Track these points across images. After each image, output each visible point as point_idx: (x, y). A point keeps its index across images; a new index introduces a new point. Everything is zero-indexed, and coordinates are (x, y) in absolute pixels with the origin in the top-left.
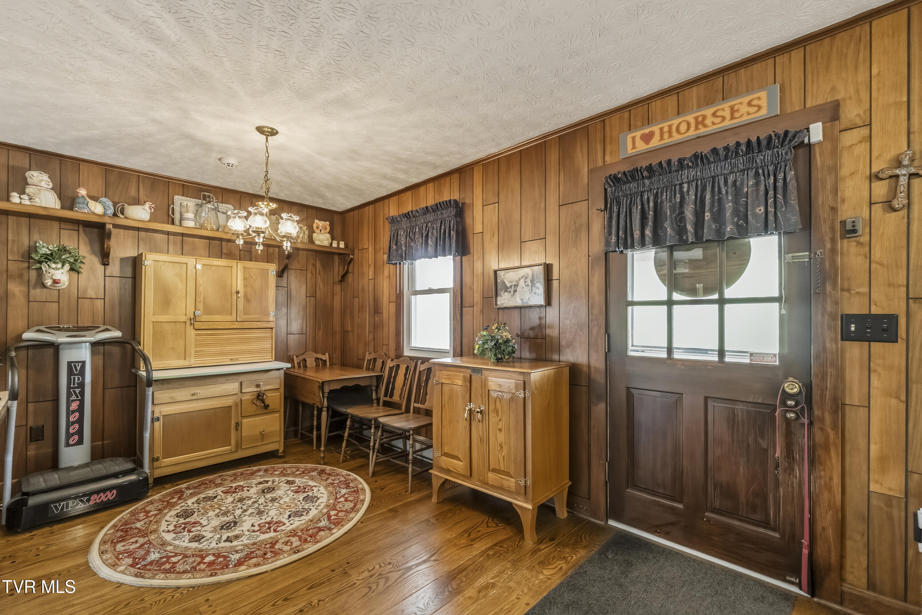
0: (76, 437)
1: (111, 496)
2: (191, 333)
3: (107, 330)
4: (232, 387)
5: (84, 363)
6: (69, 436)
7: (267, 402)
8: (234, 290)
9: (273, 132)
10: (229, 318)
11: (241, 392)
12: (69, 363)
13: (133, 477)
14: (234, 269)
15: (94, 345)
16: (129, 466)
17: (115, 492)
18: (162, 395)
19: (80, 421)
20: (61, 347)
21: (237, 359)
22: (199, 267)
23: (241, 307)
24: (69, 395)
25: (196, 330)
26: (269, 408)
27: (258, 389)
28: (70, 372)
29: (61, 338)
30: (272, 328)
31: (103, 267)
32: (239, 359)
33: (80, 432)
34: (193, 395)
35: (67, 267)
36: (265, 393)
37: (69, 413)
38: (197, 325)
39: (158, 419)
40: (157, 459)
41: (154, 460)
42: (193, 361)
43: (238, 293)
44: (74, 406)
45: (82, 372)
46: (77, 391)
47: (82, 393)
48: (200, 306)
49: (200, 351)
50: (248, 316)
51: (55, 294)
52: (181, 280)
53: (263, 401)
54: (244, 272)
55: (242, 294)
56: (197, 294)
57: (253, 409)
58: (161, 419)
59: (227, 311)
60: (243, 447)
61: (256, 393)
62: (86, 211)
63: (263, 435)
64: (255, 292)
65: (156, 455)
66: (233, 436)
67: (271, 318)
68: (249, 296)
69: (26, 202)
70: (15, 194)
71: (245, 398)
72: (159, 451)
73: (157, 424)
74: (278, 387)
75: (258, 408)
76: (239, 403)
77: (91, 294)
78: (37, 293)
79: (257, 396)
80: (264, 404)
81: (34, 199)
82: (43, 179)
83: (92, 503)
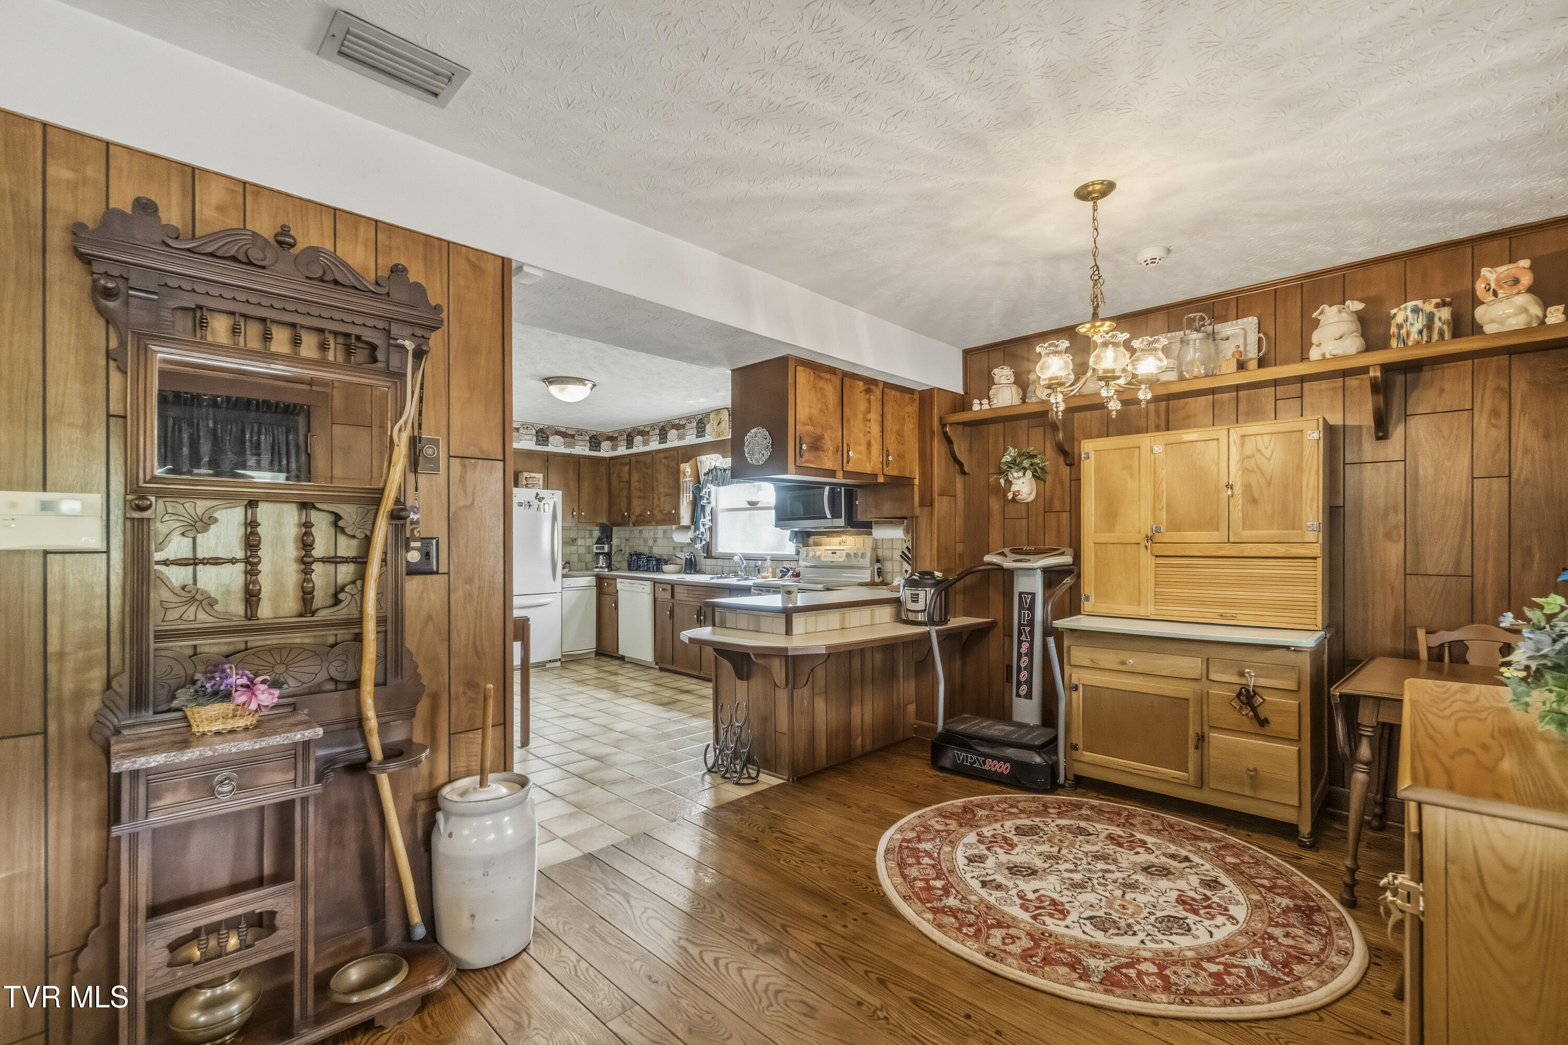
0: (1026, 687)
2: (1147, 560)
3: (1060, 553)
4: (1191, 665)
5: (1033, 595)
6: (1019, 685)
7: (1263, 713)
8: (1224, 481)
9: (1108, 187)
10: (1215, 536)
11: (1208, 678)
12: (1021, 595)
13: (1038, 759)
14: (1224, 441)
15: (1046, 571)
17: (1008, 765)
18: (1081, 653)
19: (1030, 667)
20: (1015, 573)
21: (1233, 617)
22: (1158, 449)
23: (1237, 514)
24: (1020, 634)
25: (1157, 556)
26: (1268, 726)
27: (1244, 681)
28: (1022, 607)
29: (1013, 563)
30: (1315, 558)
31: (1068, 468)
32: (1239, 617)
33: (1029, 682)
34: (1123, 663)
35: (1029, 474)
36: (1258, 690)
37: (1020, 656)
38: (1160, 549)
39: (1076, 687)
40: (1076, 748)
41: (1071, 748)
42: (1150, 609)
43: (1229, 486)
44: (1025, 647)
45: (1032, 608)
46: (1027, 629)
47: (1032, 633)
48: (1163, 515)
49: (1163, 594)
50: (1254, 532)
51: (1024, 508)
52: (1132, 476)
53: (1254, 709)
54: (1243, 444)
55: (1238, 489)
56: (1156, 496)
57: (1232, 717)
58: (1081, 689)
59: (1211, 524)
60: (1212, 786)
61: (1238, 688)
62: (1034, 400)
63: (1254, 778)
64: (1269, 483)
65: (1074, 741)
66: (1193, 755)
67: (1311, 536)
68: (1256, 495)
69: (986, 407)
70: (976, 401)
71: (1215, 691)
72: (1078, 738)
73: (1074, 694)
74: (1294, 687)
75: (1244, 718)
76: (1203, 699)
77: (1057, 505)
78: (1010, 508)
79: (1239, 695)
80: (1256, 716)
81: (995, 401)
82: (1003, 374)
83: (986, 767)
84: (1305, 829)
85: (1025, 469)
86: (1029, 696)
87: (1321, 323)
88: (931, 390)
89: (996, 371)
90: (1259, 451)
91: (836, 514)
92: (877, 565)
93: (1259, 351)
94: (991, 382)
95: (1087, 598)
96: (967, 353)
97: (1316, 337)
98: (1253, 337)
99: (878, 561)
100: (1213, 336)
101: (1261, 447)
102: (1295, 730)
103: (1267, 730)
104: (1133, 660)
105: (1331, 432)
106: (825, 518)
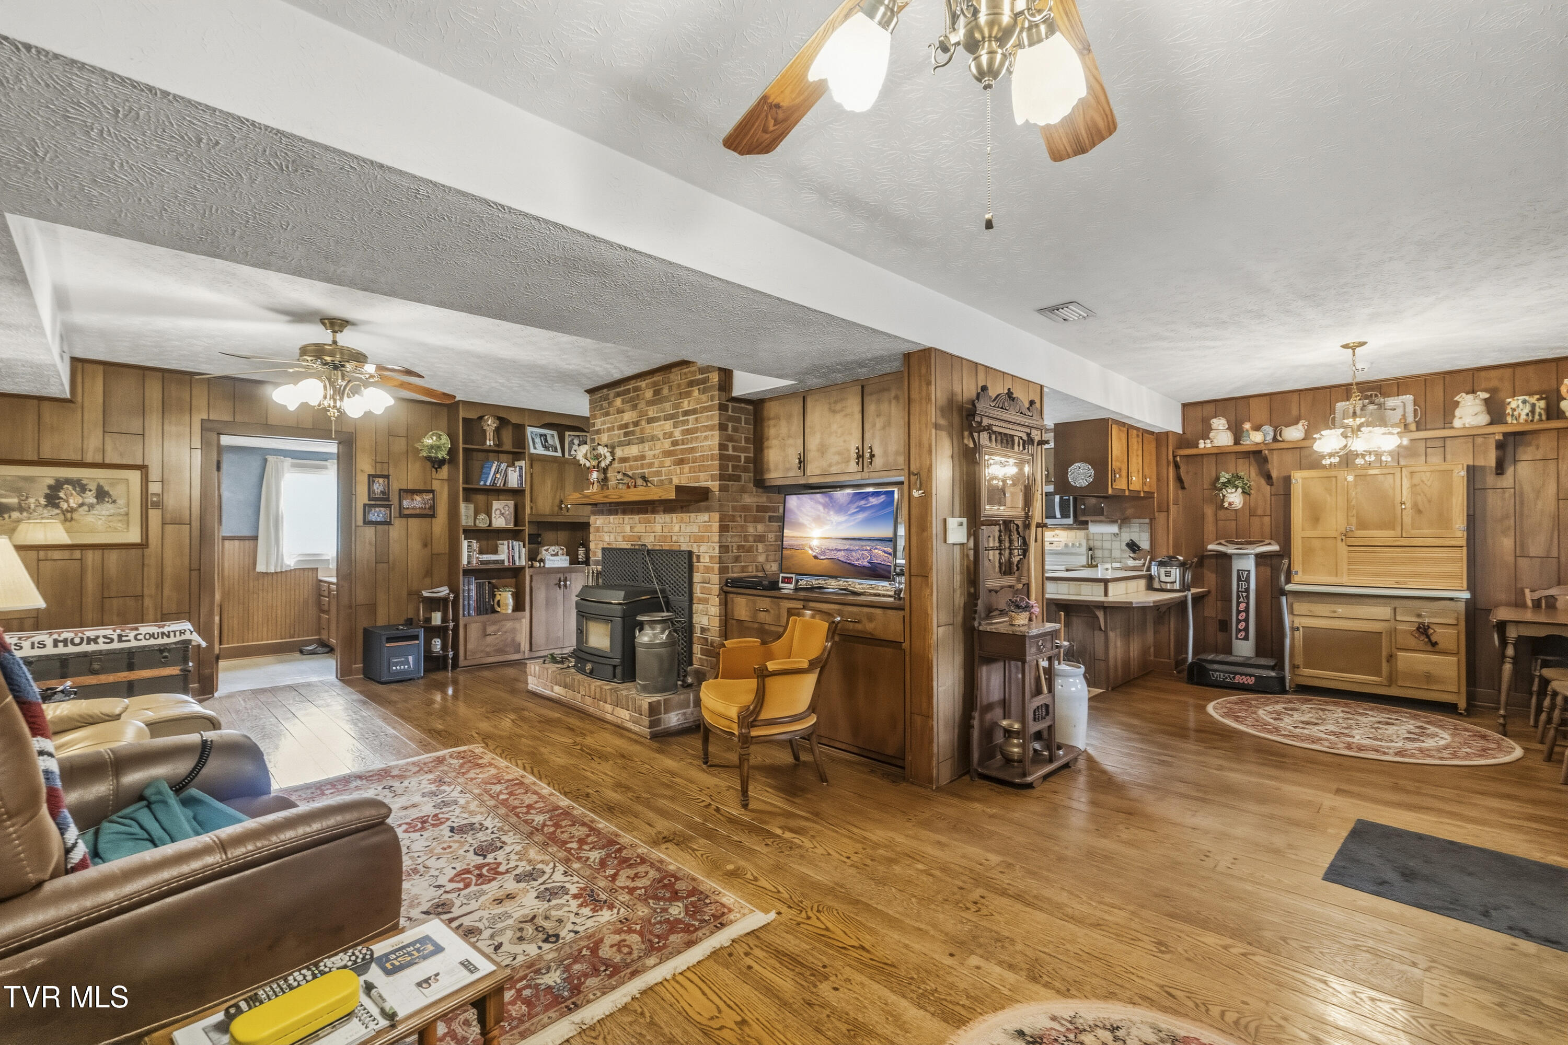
0: (1243, 633)
1: (1251, 681)
2: (1342, 548)
3: (1270, 544)
4: (1383, 611)
5: (1249, 571)
6: (1238, 631)
7: (1434, 639)
8: (1398, 500)
10: (1392, 533)
11: (1395, 620)
12: (1238, 571)
13: (1273, 674)
14: (1398, 475)
15: (1259, 556)
16: (1271, 662)
17: (1253, 678)
18: (1301, 607)
19: (1246, 620)
20: (1234, 557)
21: (1405, 583)
22: (1350, 479)
23: (1407, 519)
24: (1238, 597)
25: (1350, 546)
26: (1437, 647)
27: (1420, 620)
28: (1239, 579)
29: (1230, 550)
30: (1461, 547)
33: (1246, 629)
34: (1335, 612)
35: (1240, 490)
36: (1432, 626)
37: (1239, 612)
38: (1352, 541)
39: (1298, 629)
40: (1298, 667)
41: (1294, 667)
42: (1345, 580)
43: (1402, 503)
44: (1242, 606)
45: (1248, 580)
46: (1244, 594)
47: (1248, 597)
48: (1354, 520)
49: (1352, 569)
50: (1419, 532)
51: (1233, 513)
52: (1331, 495)
53: (1428, 637)
54: (1412, 477)
55: (1409, 505)
56: (1349, 508)
57: (1412, 642)
58: (1301, 629)
59: (1388, 525)
60: (1400, 684)
61: (1416, 625)
62: (1248, 442)
63: (1429, 677)
64: (1430, 501)
65: (1296, 663)
66: (1385, 667)
67: (1459, 534)
68: (1421, 508)
69: (1209, 445)
70: (1201, 441)
71: (1401, 627)
72: (1299, 660)
73: (1296, 633)
74: (1454, 622)
75: (1421, 643)
76: (1393, 632)
77: (1260, 512)
78: (1221, 514)
79: (1418, 628)
80: (1430, 640)
81: (1215, 441)
82: (1219, 423)
83: (1236, 681)
84: (1462, 704)
85: (1237, 487)
86: (1246, 638)
87: (1461, 405)
88: (1167, 433)
89: (1214, 420)
90: (1423, 481)
91: (1065, 515)
92: (1090, 553)
93: (1415, 418)
94: (1210, 429)
95: (1296, 573)
96: (1185, 406)
97: (1458, 412)
98: (1410, 409)
99: (1090, 549)
100: (1380, 406)
101: (1424, 479)
102: (1455, 648)
103: (1437, 648)
104: (1341, 610)
105: (1472, 471)
106: (1055, 517)
